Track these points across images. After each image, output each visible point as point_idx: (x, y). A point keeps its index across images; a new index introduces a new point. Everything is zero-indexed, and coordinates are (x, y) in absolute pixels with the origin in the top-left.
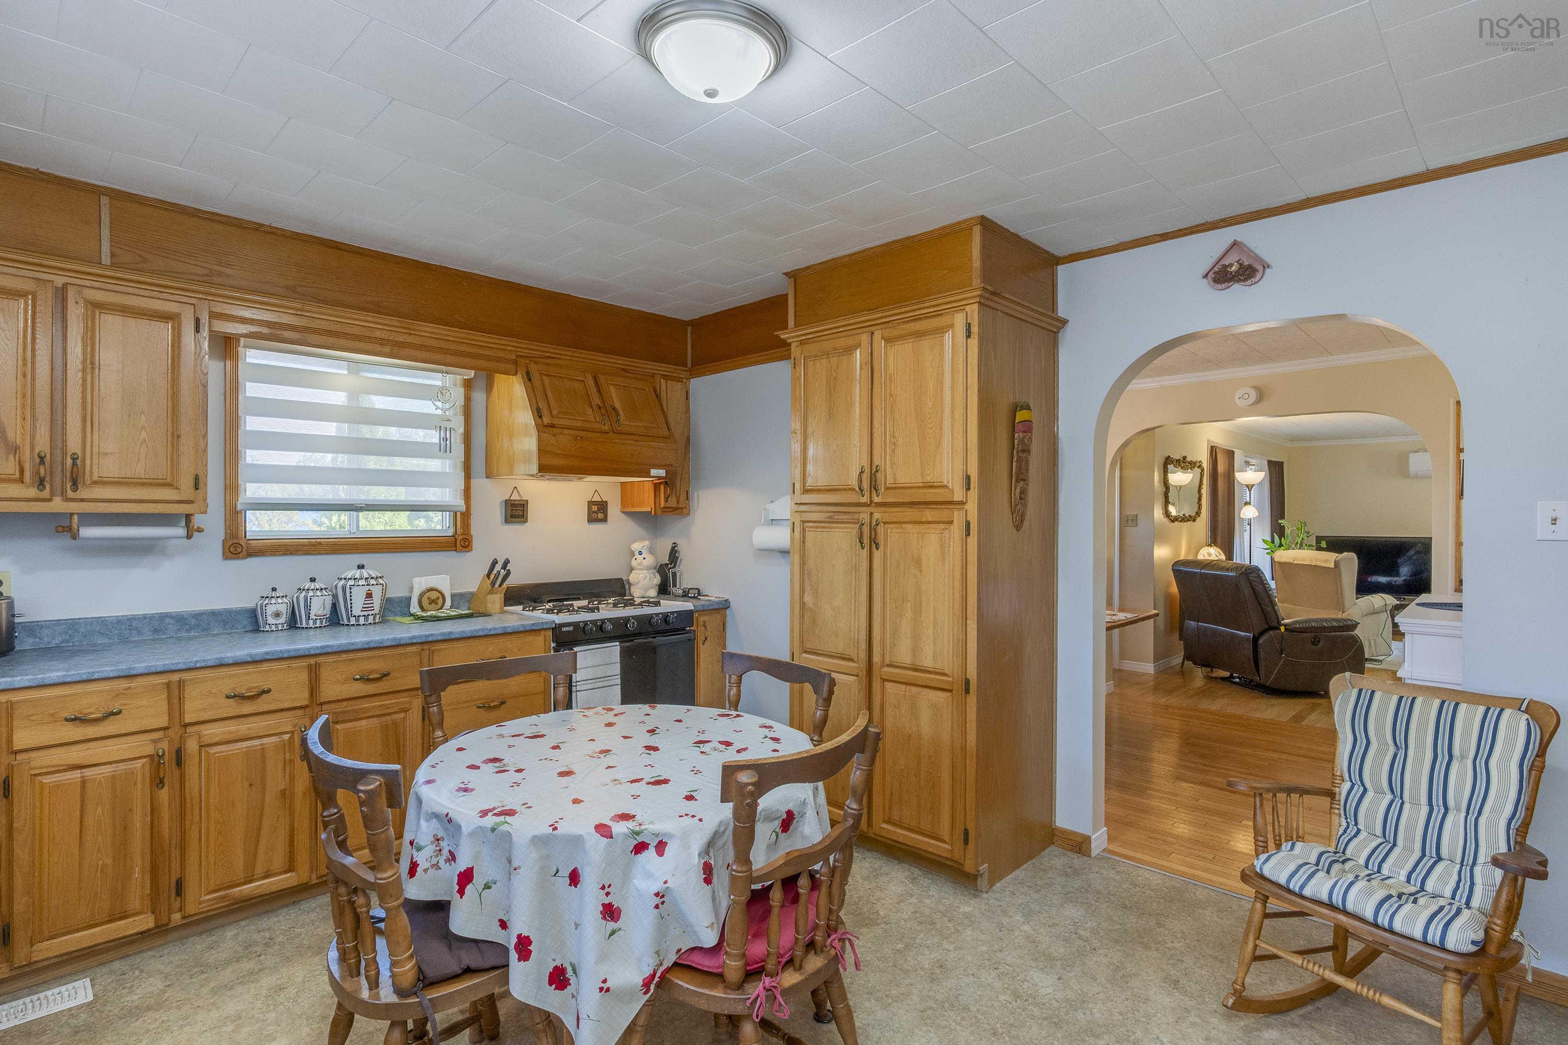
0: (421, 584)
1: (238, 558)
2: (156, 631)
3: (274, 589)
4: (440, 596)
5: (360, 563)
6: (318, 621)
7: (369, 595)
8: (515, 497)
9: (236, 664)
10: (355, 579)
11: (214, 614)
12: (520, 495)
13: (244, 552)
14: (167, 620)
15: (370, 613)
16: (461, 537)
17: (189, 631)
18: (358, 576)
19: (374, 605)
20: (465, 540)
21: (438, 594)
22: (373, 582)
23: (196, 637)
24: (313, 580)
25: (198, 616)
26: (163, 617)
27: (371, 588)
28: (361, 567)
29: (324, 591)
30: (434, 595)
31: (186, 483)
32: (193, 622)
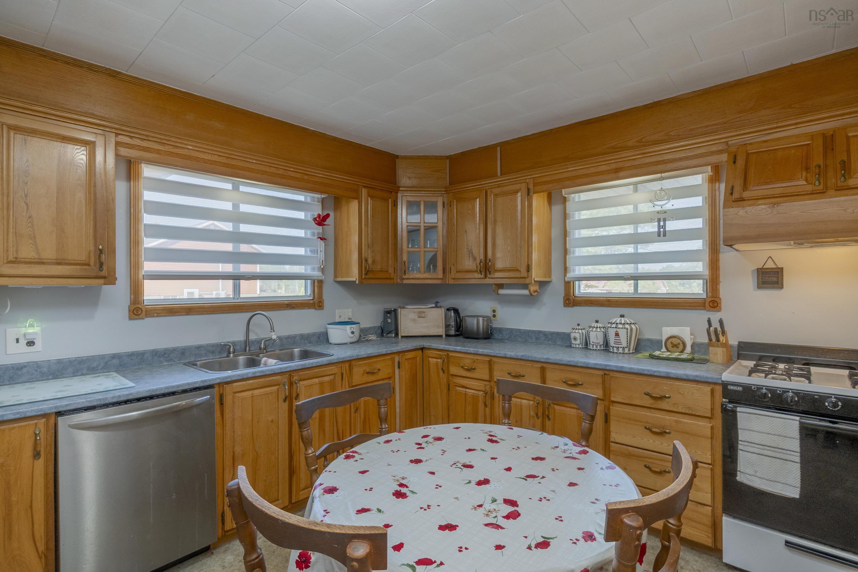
0: (667, 332)
1: (569, 306)
2: (537, 339)
3: (578, 325)
4: (681, 343)
5: (622, 313)
6: (595, 346)
7: (617, 335)
8: (770, 265)
9: (511, 358)
10: (617, 324)
11: (558, 334)
12: (775, 263)
13: (572, 304)
14: (541, 335)
15: (620, 346)
16: (710, 299)
17: (548, 341)
18: (618, 322)
19: (622, 341)
20: (713, 302)
21: (679, 341)
22: (620, 326)
23: (550, 345)
24: (597, 322)
25: (552, 334)
26: (540, 332)
27: (618, 330)
28: (622, 316)
29: (602, 329)
30: (675, 341)
31: (523, 269)
32: (550, 337)
